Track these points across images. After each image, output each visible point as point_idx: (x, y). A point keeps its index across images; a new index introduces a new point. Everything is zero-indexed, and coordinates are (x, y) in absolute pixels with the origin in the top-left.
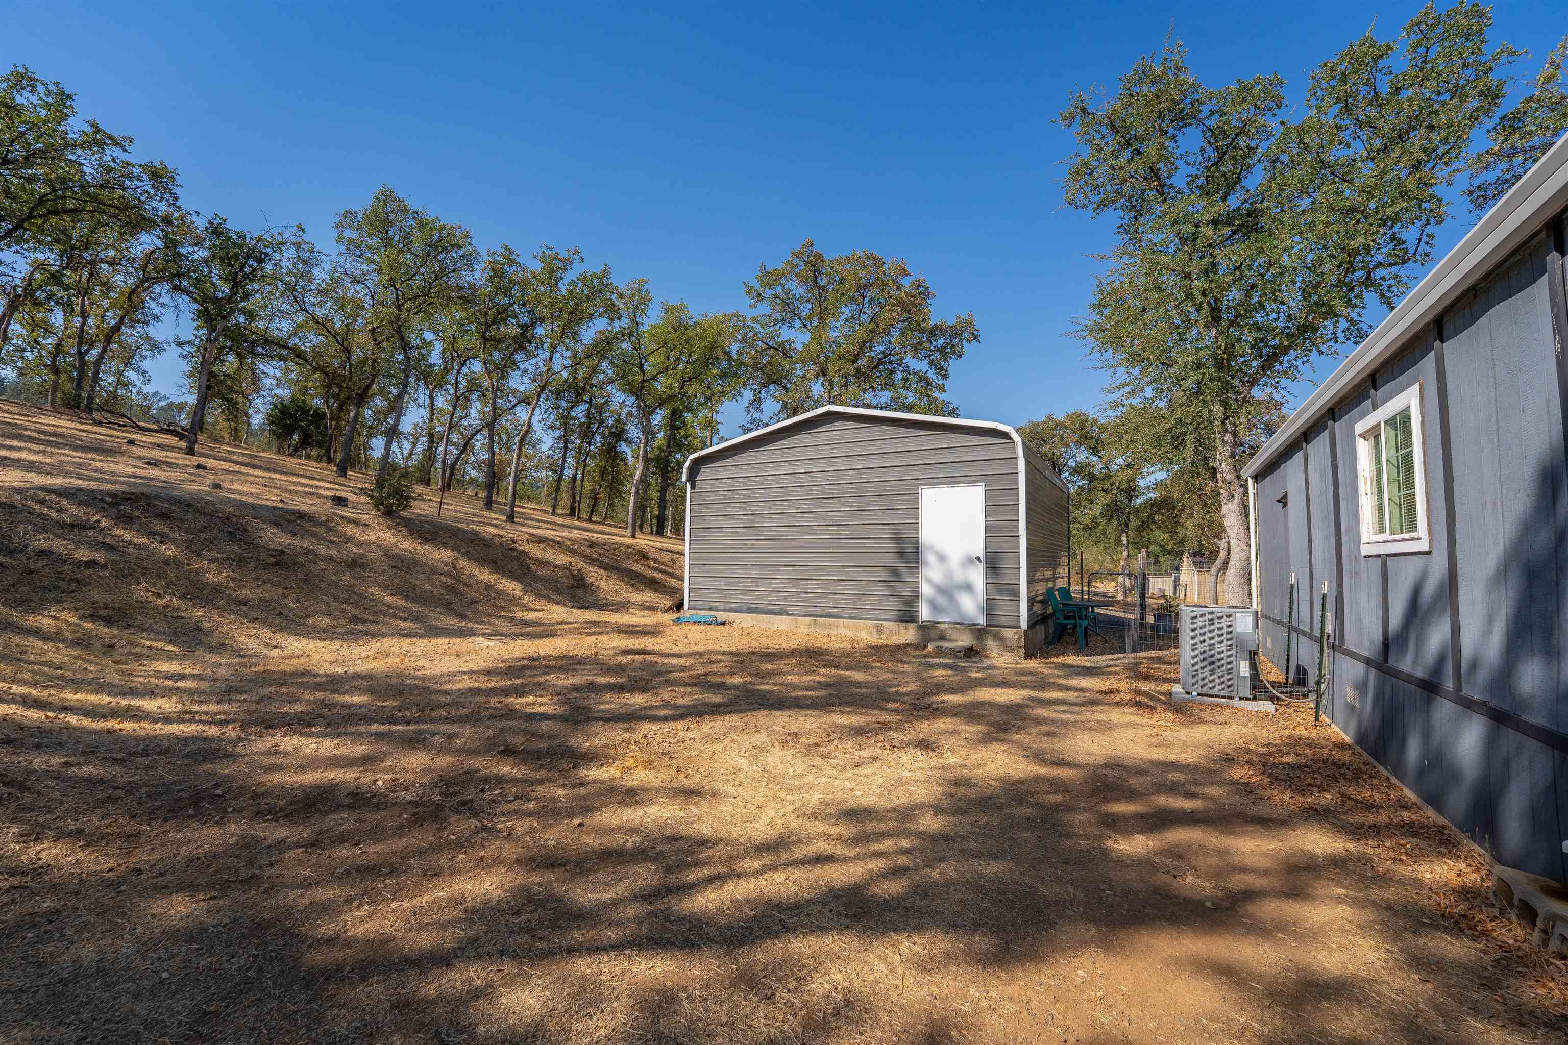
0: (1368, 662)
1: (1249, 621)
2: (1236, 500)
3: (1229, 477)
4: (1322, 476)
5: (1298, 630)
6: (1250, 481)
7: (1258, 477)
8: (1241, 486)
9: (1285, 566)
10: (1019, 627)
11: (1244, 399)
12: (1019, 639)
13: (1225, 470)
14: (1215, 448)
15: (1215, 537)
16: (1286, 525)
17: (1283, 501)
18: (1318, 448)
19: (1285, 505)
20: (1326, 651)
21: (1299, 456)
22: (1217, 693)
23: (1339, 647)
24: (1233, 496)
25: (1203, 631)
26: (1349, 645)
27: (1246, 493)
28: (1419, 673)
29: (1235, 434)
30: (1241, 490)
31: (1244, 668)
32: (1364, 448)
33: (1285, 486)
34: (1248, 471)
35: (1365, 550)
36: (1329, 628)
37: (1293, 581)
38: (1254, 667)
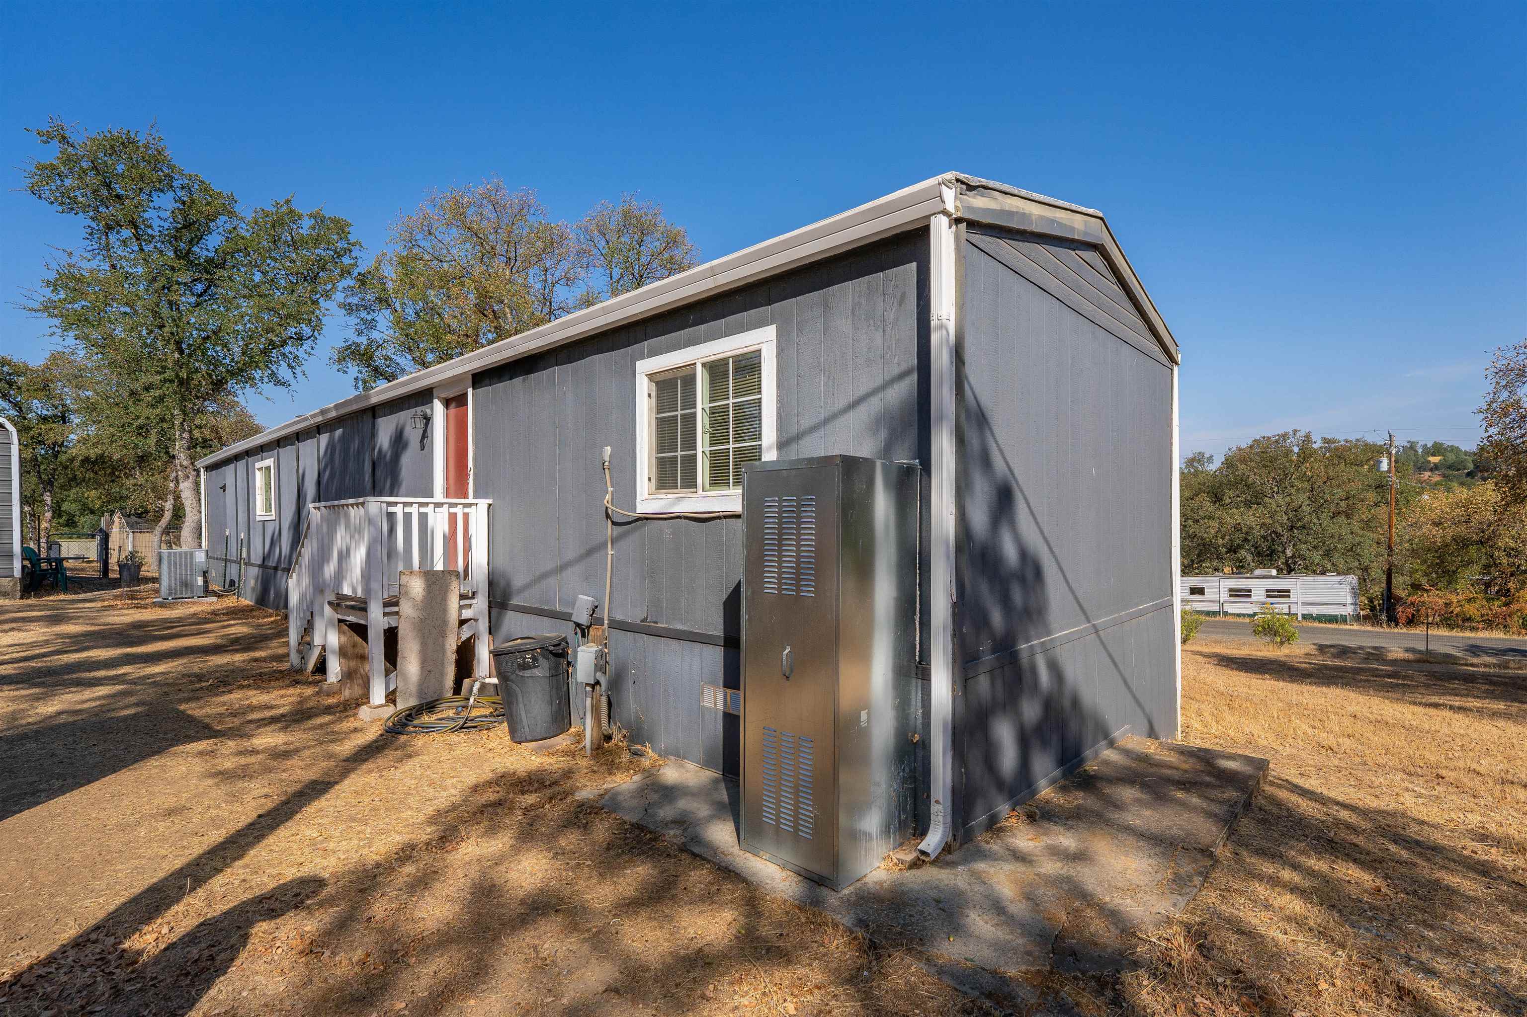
0: (259, 566)
1: (203, 555)
2: (190, 480)
3: (185, 463)
4: (243, 481)
5: (230, 561)
6: (202, 470)
7: (209, 468)
8: (195, 470)
9: (224, 526)
10: (13, 576)
11: (198, 409)
12: (15, 585)
13: (182, 458)
14: (174, 441)
15: (160, 498)
16: (225, 502)
17: (224, 488)
18: (241, 465)
19: (224, 491)
20: (243, 566)
21: (232, 466)
22: (184, 596)
23: (248, 564)
24: (188, 477)
25: (175, 563)
26: (252, 561)
27: (198, 475)
28: (274, 565)
29: (190, 432)
30: (195, 473)
31: (200, 581)
32: (258, 473)
33: (224, 480)
34: (200, 464)
35: (258, 519)
36: (244, 555)
37: (227, 533)
38: (206, 582)
